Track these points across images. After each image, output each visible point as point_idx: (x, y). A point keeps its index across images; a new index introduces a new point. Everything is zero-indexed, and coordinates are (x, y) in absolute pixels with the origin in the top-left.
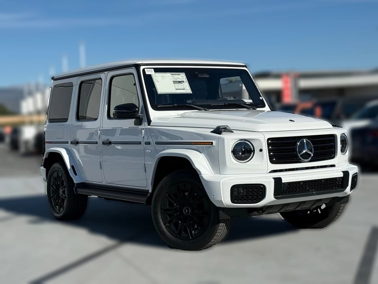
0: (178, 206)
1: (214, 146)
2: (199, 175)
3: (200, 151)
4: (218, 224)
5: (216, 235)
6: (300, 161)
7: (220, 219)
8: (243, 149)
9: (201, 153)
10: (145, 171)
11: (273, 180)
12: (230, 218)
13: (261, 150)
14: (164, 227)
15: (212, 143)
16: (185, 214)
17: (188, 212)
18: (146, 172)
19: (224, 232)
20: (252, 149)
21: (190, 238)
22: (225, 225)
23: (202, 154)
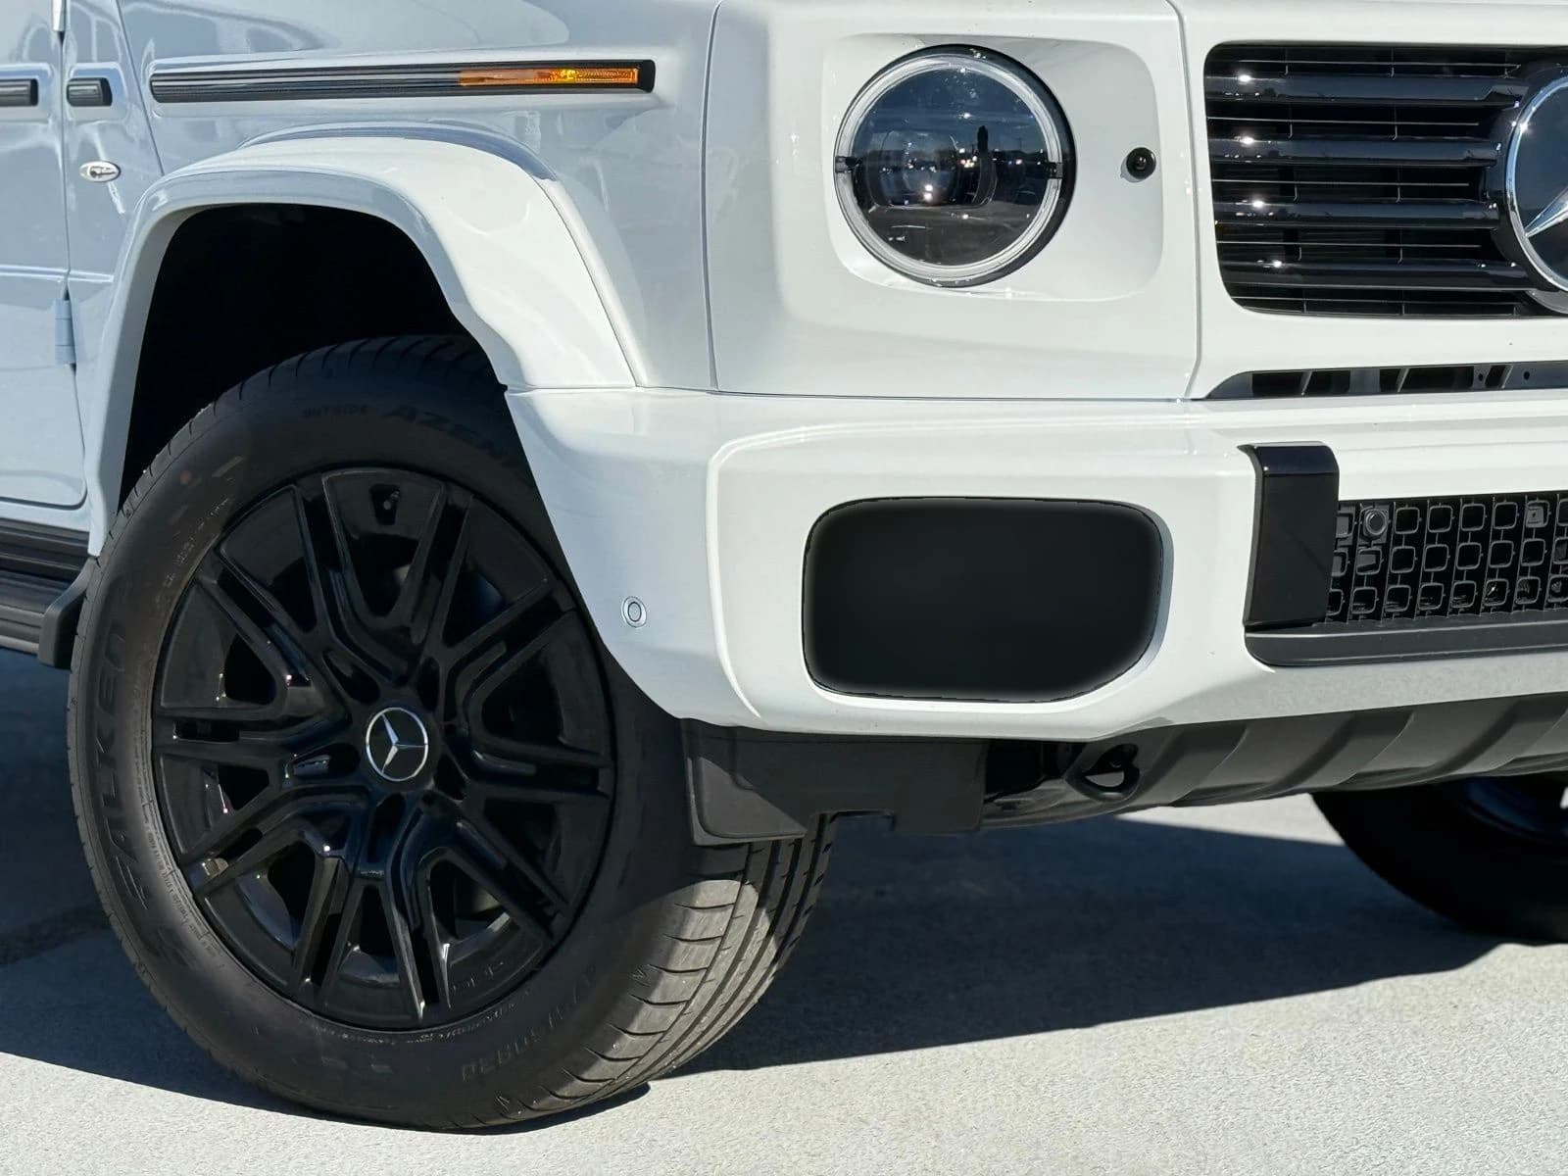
0: (313, 694)
1: (661, 104)
2: (505, 388)
3: (533, 147)
4: (688, 889)
5: (656, 997)
6: (1534, 293)
7: (700, 837)
8: (967, 156)
9: (537, 171)
10: (65, 350)
11: (1246, 472)
12: (790, 829)
13: (1140, 164)
14: (174, 887)
15: (645, 75)
16: (381, 773)
17: (408, 759)
18: (74, 366)
19: (742, 968)
20: (1054, 152)
21: (415, 1010)
22: (751, 895)
23: (546, 182)
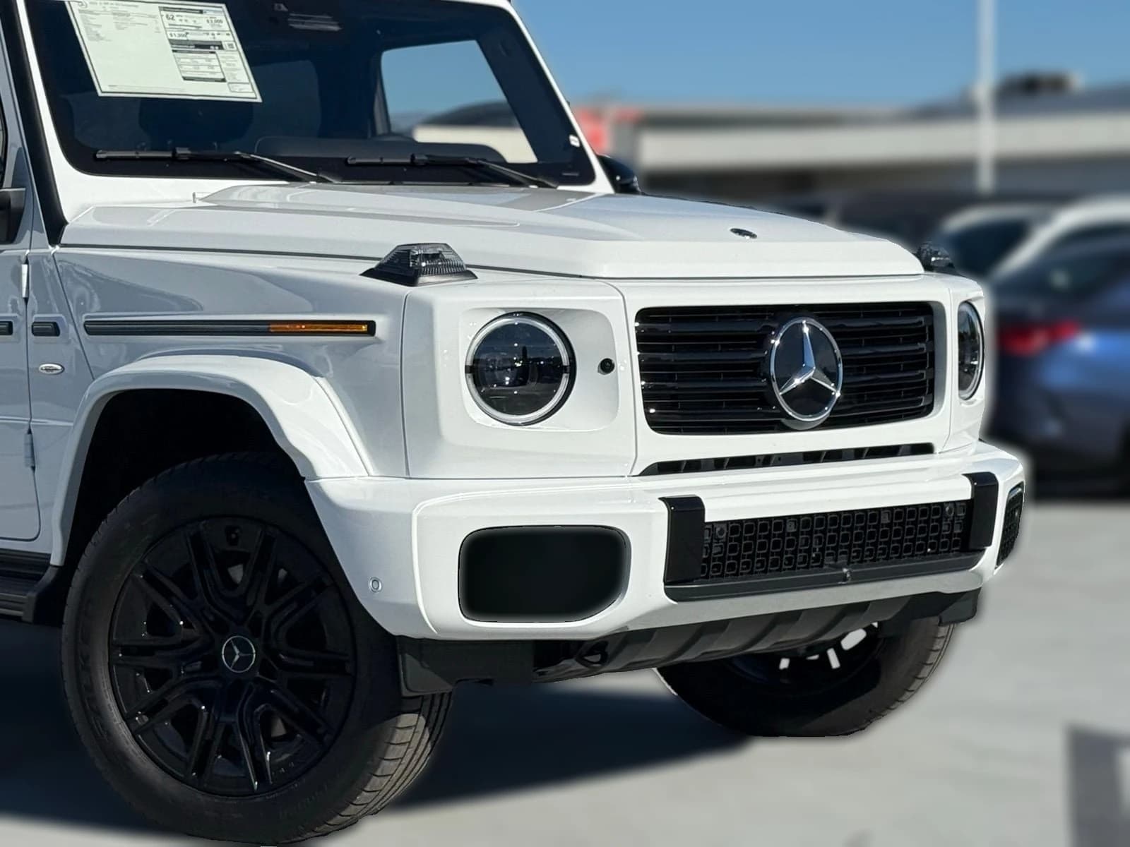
0: (195, 632)
1: (379, 342)
2: (304, 478)
3: (311, 363)
4: (394, 719)
5: (378, 773)
6: (783, 420)
7: (405, 693)
8: (517, 361)
9: (313, 373)
10: (30, 460)
11: (663, 510)
12: (447, 688)
13: (607, 366)
14: (122, 731)
15: (371, 327)
16: (230, 669)
17: (245, 661)
18: (34, 468)
19: (416, 757)
20: (565, 361)
21: (252, 786)
22: (423, 721)
23: (318, 378)
